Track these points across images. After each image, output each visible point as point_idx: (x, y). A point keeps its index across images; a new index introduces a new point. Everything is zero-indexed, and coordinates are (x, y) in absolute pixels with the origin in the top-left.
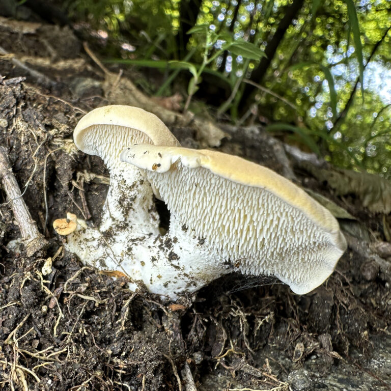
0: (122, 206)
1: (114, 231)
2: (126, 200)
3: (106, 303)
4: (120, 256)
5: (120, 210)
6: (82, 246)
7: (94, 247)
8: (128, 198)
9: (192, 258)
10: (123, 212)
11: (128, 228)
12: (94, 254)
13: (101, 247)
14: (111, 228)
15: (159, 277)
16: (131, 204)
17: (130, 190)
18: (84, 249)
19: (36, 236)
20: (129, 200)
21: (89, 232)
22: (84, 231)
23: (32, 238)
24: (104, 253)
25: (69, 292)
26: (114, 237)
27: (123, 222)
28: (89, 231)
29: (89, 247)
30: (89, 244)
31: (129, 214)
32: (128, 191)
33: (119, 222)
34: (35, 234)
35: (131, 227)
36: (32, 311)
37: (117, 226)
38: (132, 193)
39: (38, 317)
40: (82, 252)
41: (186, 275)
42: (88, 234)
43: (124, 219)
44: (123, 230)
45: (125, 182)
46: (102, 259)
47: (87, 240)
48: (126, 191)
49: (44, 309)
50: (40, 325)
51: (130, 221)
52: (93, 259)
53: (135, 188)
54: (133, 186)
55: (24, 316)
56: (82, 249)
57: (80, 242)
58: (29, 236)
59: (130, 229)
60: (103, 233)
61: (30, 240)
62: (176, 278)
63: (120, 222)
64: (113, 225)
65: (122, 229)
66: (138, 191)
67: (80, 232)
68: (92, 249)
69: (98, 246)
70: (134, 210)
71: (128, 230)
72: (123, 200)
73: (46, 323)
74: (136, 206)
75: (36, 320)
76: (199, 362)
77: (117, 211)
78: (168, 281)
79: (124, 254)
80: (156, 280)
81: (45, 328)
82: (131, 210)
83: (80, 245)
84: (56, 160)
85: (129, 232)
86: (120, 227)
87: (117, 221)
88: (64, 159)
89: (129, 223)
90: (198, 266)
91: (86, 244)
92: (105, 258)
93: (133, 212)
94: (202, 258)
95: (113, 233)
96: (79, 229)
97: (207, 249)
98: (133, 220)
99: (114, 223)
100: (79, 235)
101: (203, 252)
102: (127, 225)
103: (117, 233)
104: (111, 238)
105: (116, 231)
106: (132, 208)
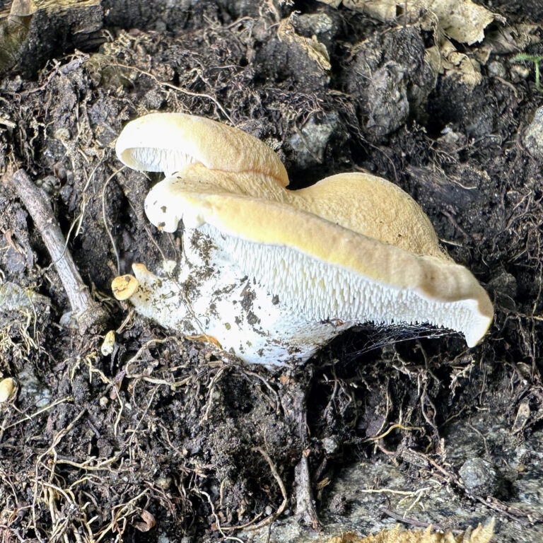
0: (198, 247)
2: (200, 237)
3: (187, 383)
4: (205, 315)
5: (196, 253)
6: (159, 306)
7: (175, 305)
8: (203, 235)
9: (275, 321)
10: (201, 255)
11: (213, 273)
12: (175, 315)
13: (182, 304)
14: (191, 278)
15: (249, 344)
16: (210, 242)
18: (162, 310)
19: (86, 307)
20: (205, 237)
21: (166, 285)
22: (160, 285)
23: (82, 310)
24: (187, 312)
25: (134, 376)
26: (198, 288)
27: (205, 267)
28: (166, 283)
29: (168, 306)
30: (168, 301)
31: (210, 255)
33: (199, 269)
34: (84, 305)
35: (219, 272)
36: (86, 406)
37: (197, 273)
39: (96, 414)
40: (159, 314)
41: (276, 341)
42: (165, 288)
43: (204, 264)
44: (208, 278)
46: (187, 320)
47: (164, 296)
49: (103, 401)
50: (100, 423)
51: (214, 265)
52: (176, 322)
55: (76, 414)
56: (159, 309)
57: (155, 301)
58: (78, 308)
59: (217, 275)
60: (182, 284)
61: (79, 314)
62: (266, 345)
63: (201, 268)
64: (191, 273)
65: (205, 277)
67: (155, 288)
68: (173, 308)
69: (180, 302)
70: (216, 248)
71: (215, 277)
72: (198, 238)
73: (107, 420)
74: (217, 242)
75: (95, 417)
76: (332, 451)
77: (193, 253)
78: (261, 348)
79: (209, 313)
81: (106, 426)
82: (212, 249)
83: (155, 305)
84: (125, 183)
85: (217, 279)
86: (202, 274)
87: (196, 267)
88: (135, 178)
89: (215, 267)
90: (285, 330)
91: (164, 302)
92: (190, 318)
93: (215, 251)
94: (286, 319)
95: (196, 282)
96: (152, 283)
97: (288, 308)
98: (219, 262)
99: (192, 270)
100: (152, 290)
101: (284, 312)
102: (211, 270)
103: (201, 282)
104: (194, 290)
105: (199, 280)
106: (214, 246)
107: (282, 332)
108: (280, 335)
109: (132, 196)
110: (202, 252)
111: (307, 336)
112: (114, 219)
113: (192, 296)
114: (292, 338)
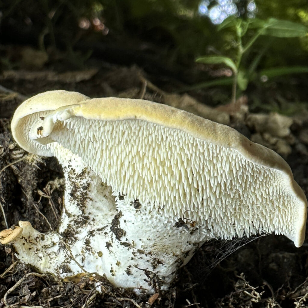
0: (75, 198)
1: (75, 229)
2: (78, 190)
4: (81, 254)
5: (74, 203)
6: (41, 255)
7: (55, 253)
8: (80, 188)
9: (137, 228)
10: (78, 205)
11: (89, 221)
12: (55, 261)
13: (61, 251)
14: (69, 226)
15: (118, 264)
16: (86, 194)
17: (81, 179)
18: (43, 258)
20: (82, 190)
21: (48, 238)
22: (43, 239)
24: (65, 256)
26: (75, 236)
27: (81, 215)
28: (48, 236)
29: (49, 255)
30: (50, 251)
31: (86, 205)
32: (79, 180)
33: (76, 217)
35: (94, 220)
37: (75, 222)
38: (84, 181)
40: (41, 262)
41: (140, 252)
42: (47, 240)
43: (81, 213)
44: (84, 225)
45: (74, 171)
46: (65, 264)
47: (46, 247)
48: (76, 181)
51: (90, 214)
52: (56, 268)
53: (86, 175)
54: (83, 173)
56: (40, 258)
57: (37, 250)
59: (92, 223)
60: (62, 234)
62: (132, 259)
63: (78, 217)
64: (70, 222)
65: (82, 224)
66: (90, 177)
67: (38, 240)
68: (53, 256)
69: (59, 250)
70: (91, 199)
71: (90, 224)
72: (76, 191)
74: (92, 194)
77: (72, 204)
78: (129, 265)
79: (84, 251)
80: (117, 270)
82: (88, 200)
83: (37, 253)
84: (19, 173)
85: (92, 226)
86: (79, 223)
87: (74, 216)
88: (28, 169)
89: (90, 216)
90: (147, 237)
91: (46, 252)
92: (68, 262)
93: (90, 202)
94: (146, 224)
95: (74, 231)
96: (36, 236)
97: (147, 212)
98: (94, 211)
99: (71, 219)
100: (36, 243)
101: (144, 217)
102: (87, 218)
103: (79, 230)
104: (73, 238)
105: (77, 229)
106: (89, 198)
107: (145, 240)
108: (143, 242)
109: (24, 183)
110: (80, 203)
111: (167, 244)
112: (7, 198)
113: (70, 243)
114: (154, 246)
